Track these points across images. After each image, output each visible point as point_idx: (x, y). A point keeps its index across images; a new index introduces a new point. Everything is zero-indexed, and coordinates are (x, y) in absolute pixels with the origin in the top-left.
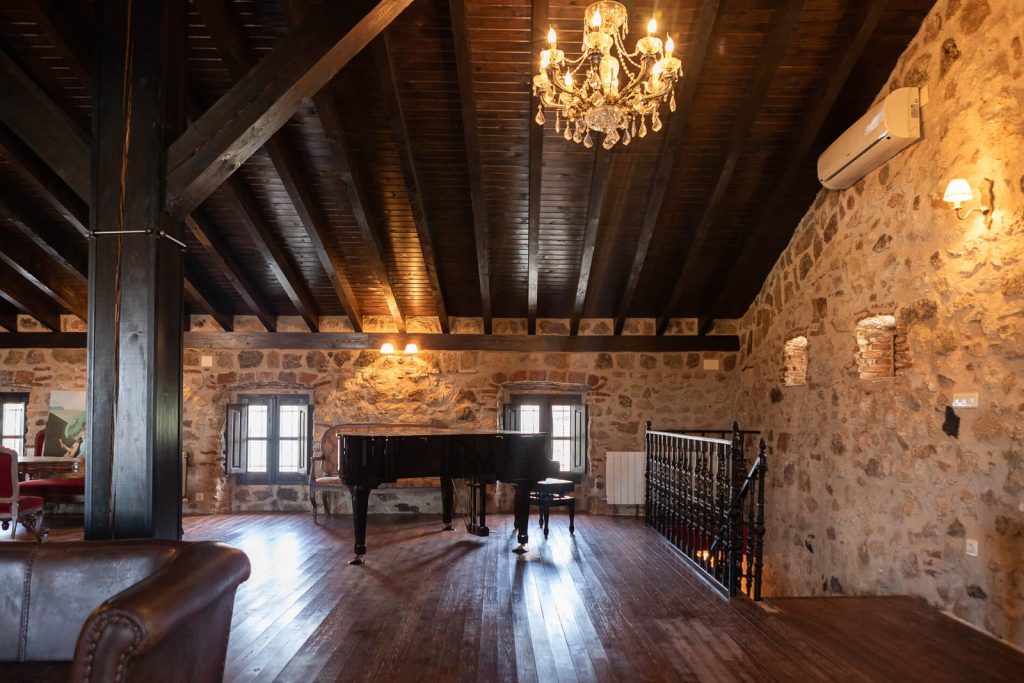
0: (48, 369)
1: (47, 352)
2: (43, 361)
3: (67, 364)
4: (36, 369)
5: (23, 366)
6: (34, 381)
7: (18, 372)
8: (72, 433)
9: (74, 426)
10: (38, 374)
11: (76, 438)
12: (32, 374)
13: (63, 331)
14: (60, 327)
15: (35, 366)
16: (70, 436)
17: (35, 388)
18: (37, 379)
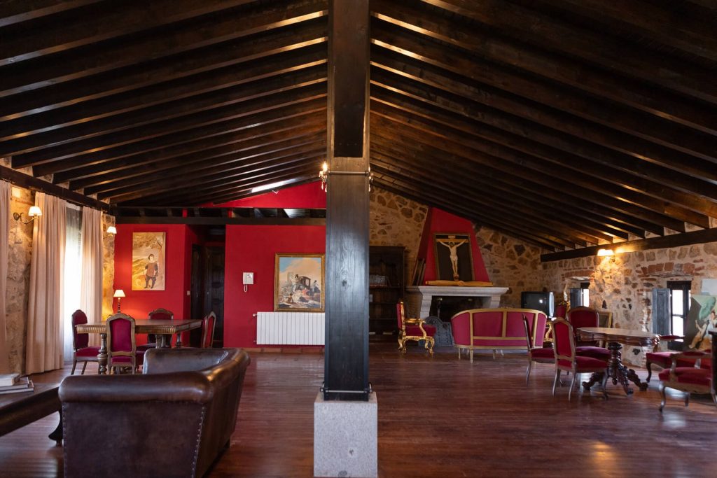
0: (702, 260)
1: (701, 246)
2: (699, 254)
3: (712, 255)
4: (695, 261)
5: (688, 260)
6: (694, 272)
7: (685, 264)
8: (703, 315)
9: (705, 309)
10: (698, 265)
11: (706, 320)
12: (693, 266)
13: (711, 227)
14: (708, 225)
15: (694, 259)
16: (702, 318)
17: (695, 277)
18: (696, 270)
